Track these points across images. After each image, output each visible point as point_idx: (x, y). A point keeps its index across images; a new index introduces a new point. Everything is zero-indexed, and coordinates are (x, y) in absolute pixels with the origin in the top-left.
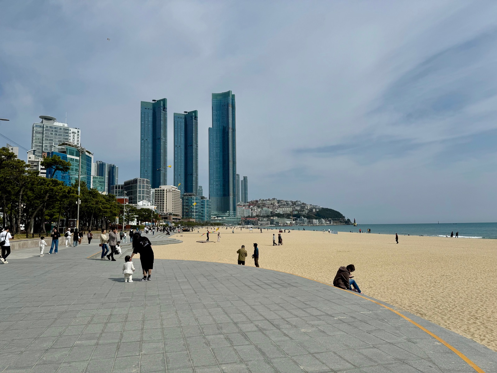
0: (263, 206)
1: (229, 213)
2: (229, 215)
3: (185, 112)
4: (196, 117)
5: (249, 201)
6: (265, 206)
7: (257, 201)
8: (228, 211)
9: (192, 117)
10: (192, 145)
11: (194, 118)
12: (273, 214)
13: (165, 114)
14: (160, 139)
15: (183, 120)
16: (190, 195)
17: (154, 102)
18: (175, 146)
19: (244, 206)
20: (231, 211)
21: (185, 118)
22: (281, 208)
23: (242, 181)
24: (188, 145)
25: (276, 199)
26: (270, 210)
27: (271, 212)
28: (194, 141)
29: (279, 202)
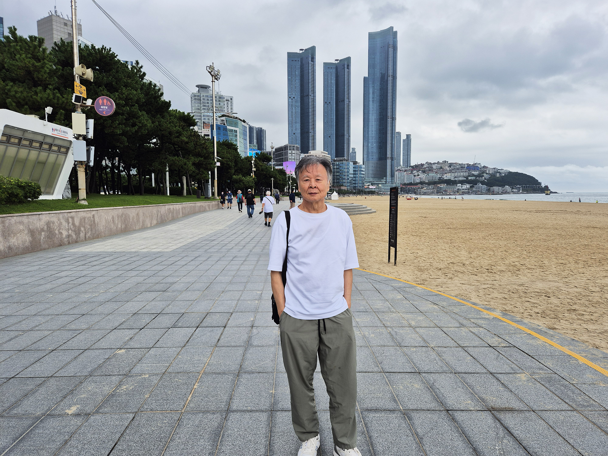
0: (429, 170)
1: (386, 179)
2: (386, 182)
3: (336, 60)
4: (349, 66)
5: (412, 165)
6: (432, 171)
7: (422, 165)
8: (385, 178)
9: (344, 65)
10: (344, 101)
11: (346, 66)
12: (441, 181)
13: (314, 66)
14: (308, 95)
15: (334, 70)
16: (341, 160)
17: (301, 52)
18: (325, 103)
19: (405, 171)
20: (389, 178)
21: (337, 68)
22: (453, 173)
23: (404, 140)
24: (339, 101)
25: (448, 162)
26: (439, 176)
27: (440, 177)
28: (346, 96)
29: (451, 165)
